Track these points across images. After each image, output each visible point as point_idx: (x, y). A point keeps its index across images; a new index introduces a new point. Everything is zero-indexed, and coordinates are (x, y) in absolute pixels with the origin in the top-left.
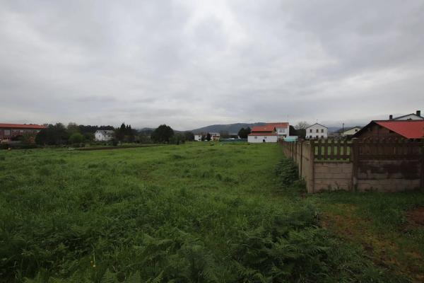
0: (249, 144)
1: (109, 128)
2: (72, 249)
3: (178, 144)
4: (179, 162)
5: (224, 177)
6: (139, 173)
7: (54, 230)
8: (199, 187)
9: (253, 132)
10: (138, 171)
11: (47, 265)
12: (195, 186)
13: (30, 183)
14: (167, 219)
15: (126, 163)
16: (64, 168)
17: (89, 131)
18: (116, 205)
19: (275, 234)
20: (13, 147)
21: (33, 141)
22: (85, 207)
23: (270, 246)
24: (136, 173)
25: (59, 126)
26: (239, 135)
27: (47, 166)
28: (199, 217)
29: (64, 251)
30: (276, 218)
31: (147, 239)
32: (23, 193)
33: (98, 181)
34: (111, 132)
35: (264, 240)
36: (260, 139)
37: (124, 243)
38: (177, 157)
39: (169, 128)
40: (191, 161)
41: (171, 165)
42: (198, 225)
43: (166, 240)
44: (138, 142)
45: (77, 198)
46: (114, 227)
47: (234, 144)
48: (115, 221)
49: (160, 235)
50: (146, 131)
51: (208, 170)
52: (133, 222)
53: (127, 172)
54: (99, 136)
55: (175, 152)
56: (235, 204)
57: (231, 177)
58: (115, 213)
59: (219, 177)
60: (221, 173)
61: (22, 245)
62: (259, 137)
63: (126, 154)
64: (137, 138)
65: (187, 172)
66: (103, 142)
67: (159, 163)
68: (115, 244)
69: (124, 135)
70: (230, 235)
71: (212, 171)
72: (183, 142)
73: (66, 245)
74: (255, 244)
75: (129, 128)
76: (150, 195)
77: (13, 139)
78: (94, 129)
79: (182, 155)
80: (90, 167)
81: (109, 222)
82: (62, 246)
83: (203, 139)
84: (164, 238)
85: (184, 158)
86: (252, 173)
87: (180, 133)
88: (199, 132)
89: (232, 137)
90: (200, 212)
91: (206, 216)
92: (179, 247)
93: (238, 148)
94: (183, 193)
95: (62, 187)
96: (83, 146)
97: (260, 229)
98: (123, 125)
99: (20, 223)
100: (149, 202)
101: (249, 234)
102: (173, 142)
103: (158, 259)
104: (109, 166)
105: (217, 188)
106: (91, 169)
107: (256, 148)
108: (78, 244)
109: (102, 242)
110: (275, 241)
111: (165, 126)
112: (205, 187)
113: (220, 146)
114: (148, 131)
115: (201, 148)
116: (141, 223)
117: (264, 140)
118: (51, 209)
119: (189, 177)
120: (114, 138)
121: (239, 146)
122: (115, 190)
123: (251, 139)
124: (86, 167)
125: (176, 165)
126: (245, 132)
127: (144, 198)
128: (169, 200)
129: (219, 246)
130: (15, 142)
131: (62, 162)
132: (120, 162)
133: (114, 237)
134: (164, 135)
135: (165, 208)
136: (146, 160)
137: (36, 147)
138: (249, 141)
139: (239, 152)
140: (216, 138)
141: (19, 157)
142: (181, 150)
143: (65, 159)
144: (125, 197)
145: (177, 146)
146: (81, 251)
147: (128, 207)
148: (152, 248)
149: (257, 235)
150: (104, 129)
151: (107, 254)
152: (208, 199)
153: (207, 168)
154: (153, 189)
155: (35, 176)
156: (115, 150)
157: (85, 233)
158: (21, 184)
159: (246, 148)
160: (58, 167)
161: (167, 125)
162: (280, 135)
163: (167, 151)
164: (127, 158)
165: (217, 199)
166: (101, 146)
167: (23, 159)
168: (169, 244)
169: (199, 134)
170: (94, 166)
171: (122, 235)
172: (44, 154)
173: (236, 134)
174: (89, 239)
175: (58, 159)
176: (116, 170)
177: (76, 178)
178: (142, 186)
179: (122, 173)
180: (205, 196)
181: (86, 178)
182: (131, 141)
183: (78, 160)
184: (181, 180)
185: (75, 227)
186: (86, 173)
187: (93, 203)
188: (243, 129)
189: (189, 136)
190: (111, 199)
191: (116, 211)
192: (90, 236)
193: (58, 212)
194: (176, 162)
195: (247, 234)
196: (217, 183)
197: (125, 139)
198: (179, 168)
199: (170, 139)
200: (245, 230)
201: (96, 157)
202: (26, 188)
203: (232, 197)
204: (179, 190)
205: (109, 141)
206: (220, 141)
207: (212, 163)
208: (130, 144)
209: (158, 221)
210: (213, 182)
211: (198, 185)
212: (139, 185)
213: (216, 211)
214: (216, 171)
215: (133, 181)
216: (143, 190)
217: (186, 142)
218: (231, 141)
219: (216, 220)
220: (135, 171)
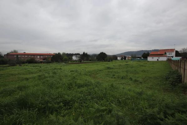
0: (148, 62)
1: (78, 54)
2: (65, 106)
3: (109, 61)
4: (110, 70)
5: (134, 79)
6: (91, 75)
7: (58, 97)
9: (151, 55)
11: (56, 111)
12: (118, 83)
13: (50, 77)
14: (105, 98)
15: (85, 70)
16: (61, 71)
17: (71, 55)
18: (82, 89)
19: (165, 114)
20: (44, 63)
21: (50, 60)
22: (69, 88)
23: (162, 120)
24: (90, 75)
25: (59, 53)
26: (142, 56)
27: (55, 70)
28: (121, 98)
29: (62, 106)
30: (166, 104)
31: (96, 106)
32: (48, 81)
33: (74, 78)
34: (79, 56)
35: (158, 116)
36: (155, 59)
37: (86, 106)
38: (109, 68)
39: (105, 53)
40: (116, 70)
41: (106, 72)
42: (120, 102)
43: (104, 108)
44: (90, 60)
45: (67, 84)
46: (81, 98)
47: (140, 62)
48: (82, 96)
49: (102, 105)
51: (124, 75)
52: (89, 97)
53: (86, 75)
54: (74, 58)
55: (107, 66)
56: (140, 94)
57: (138, 79)
59: (131, 79)
60: (132, 77)
61: (47, 102)
62: (154, 58)
63: (85, 66)
64: (90, 59)
65: (114, 75)
66: (76, 60)
67: (100, 71)
68: (82, 106)
69: (85, 57)
70: (138, 110)
71: (127, 76)
72: (112, 60)
73: (63, 103)
74: (153, 117)
75: (87, 54)
76: (96, 86)
77: (44, 59)
78: (72, 55)
79: (111, 67)
80: (71, 71)
81: (79, 96)
82: (62, 104)
83: (122, 59)
84: (103, 106)
85: (113, 69)
86: (150, 78)
87: (110, 56)
88: (120, 55)
89: (139, 58)
90: (121, 96)
91: (124, 99)
92: (111, 112)
93: (142, 64)
94: (112, 86)
95: (61, 80)
96: (68, 62)
97: (156, 110)
98: (84, 53)
99: (47, 93)
100: (96, 89)
101: (149, 111)
102: (106, 61)
103: (101, 115)
104: (79, 71)
105: (130, 85)
106: (72, 72)
107: (153, 64)
108: (67, 104)
109: (76, 105)
110: (166, 117)
111: (103, 53)
112: (123, 84)
113: (131, 63)
114: (95, 55)
115: (121, 64)
116: (92, 98)
117: (158, 60)
118: (57, 88)
119: (115, 78)
120: (80, 59)
122: (81, 82)
123: (150, 59)
124: (69, 71)
125: (108, 72)
126: (145, 55)
127: (94, 87)
128: (106, 89)
129: (131, 114)
130: (44, 61)
131: (61, 69)
132: (83, 70)
133: (81, 103)
134: (102, 57)
135: (104, 93)
136: (94, 69)
137: (51, 63)
138: (148, 60)
139: (143, 66)
140: (129, 59)
141: (46, 67)
142: (111, 64)
143: (61, 68)
144: (86, 86)
145: (109, 63)
146: (69, 107)
147: (87, 90)
148: (98, 110)
149: (153, 112)
150: (76, 55)
151: (79, 110)
152: (125, 90)
154: (98, 83)
155: (51, 74)
156: (80, 64)
157: (70, 100)
158: (47, 77)
159: (146, 64)
160: (59, 71)
161: (104, 52)
162: (168, 57)
163: (104, 65)
164: (86, 68)
165: (129, 90)
166: (75, 62)
167: (47, 67)
168: (106, 110)
169: (120, 57)
171: (84, 103)
172: (54, 65)
173: (141, 56)
174: (71, 102)
175: (59, 68)
176: (81, 73)
177: (66, 76)
178: (93, 81)
179: (84, 75)
180: (123, 88)
181: (70, 76)
182: (87, 60)
183: (66, 68)
184: (111, 79)
185: (66, 97)
186: (70, 74)
187: (73, 87)
188: (144, 53)
189: (115, 58)
190: (80, 86)
191: (82, 91)
192: (72, 101)
193: (60, 90)
194: (108, 70)
195: (148, 111)
196: (130, 82)
197: (85, 59)
198: (110, 73)
199: (105, 59)
200: (146, 108)
201: (73, 67)
202: (48, 79)
203: (138, 90)
204: (110, 84)
205: (78, 60)
206: (131, 60)
207: (127, 71)
208: (87, 62)
209: (101, 98)
210: (127, 81)
211: (119, 83)
212: (92, 80)
213: (129, 97)
214: (129, 76)
215: (89, 79)
216: (93, 83)
217: (113, 61)
218: (138, 60)
219: (129, 101)
220: (90, 74)
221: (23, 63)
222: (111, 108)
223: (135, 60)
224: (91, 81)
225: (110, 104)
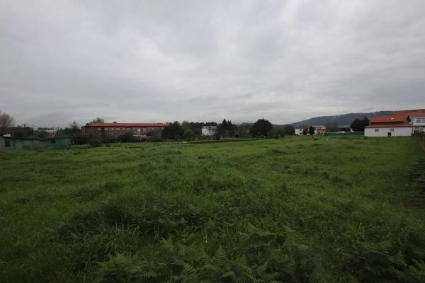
0: (366, 138)
1: (214, 124)
2: (189, 224)
3: (277, 138)
4: (279, 157)
5: (332, 175)
8: (301, 185)
9: (372, 124)
10: (238, 163)
11: (174, 233)
12: (296, 182)
13: (160, 168)
15: (227, 155)
16: (181, 158)
17: (198, 126)
18: (222, 193)
19: (409, 257)
20: (148, 141)
21: (160, 136)
22: (197, 191)
23: (401, 268)
24: (237, 165)
26: (351, 127)
27: (170, 156)
28: (303, 216)
30: (411, 234)
31: (252, 228)
33: (206, 170)
34: (214, 127)
35: (391, 259)
36: (383, 132)
37: (230, 228)
38: (276, 152)
39: (267, 122)
40: (291, 157)
41: (270, 160)
42: (301, 224)
43: (267, 233)
44: (238, 136)
45: (192, 183)
46: (220, 212)
47: (346, 138)
49: (262, 227)
50: (245, 126)
52: (237, 210)
53: (229, 165)
54: (205, 131)
55: (273, 147)
56: (348, 208)
57: (342, 177)
58: (221, 199)
59: (326, 176)
60: (328, 172)
61: (157, 215)
62: (381, 130)
63: (228, 148)
64: (237, 133)
66: (208, 136)
67: (258, 157)
68: (222, 227)
69: (226, 130)
70: (341, 242)
71: (316, 168)
72: (283, 136)
73: (186, 219)
74: (377, 260)
75: (230, 123)
76: (251, 188)
77: (148, 135)
78: (200, 126)
79: (281, 150)
81: (217, 207)
83: (304, 133)
84: (265, 230)
85: (284, 153)
86: (371, 174)
87: (278, 127)
88: (300, 125)
89: (343, 129)
90: (303, 210)
91: (310, 217)
92: (281, 244)
93: (350, 143)
94: (284, 188)
95: (180, 174)
96: (193, 140)
97: (386, 244)
98: (225, 121)
100: (251, 194)
101: (370, 247)
102: (271, 137)
103: (262, 249)
105: (323, 188)
107: (378, 143)
109: (211, 223)
110: (410, 263)
111: (263, 120)
112: (308, 185)
113: (325, 141)
114: (246, 126)
115: (303, 143)
116: (243, 213)
117: (389, 134)
118: (174, 189)
119: (289, 172)
120: (217, 133)
121: (352, 142)
122: (221, 180)
123: (369, 132)
124: (196, 157)
125: (276, 160)
126: (360, 123)
128: (270, 195)
130: (149, 137)
131: (179, 153)
132: (223, 154)
133: (221, 221)
134: (262, 129)
135: (267, 202)
136: (246, 154)
137: (161, 141)
138: (366, 135)
139: (353, 148)
140: (321, 132)
141: (152, 148)
142: (281, 144)
143: (181, 151)
144: (229, 187)
145: (276, 141)
146: (196, 228)
148: (255, 238)
149: (381, 250)
150: (209, 125)
151: (216, 234)
153: (311, 165)
154: (254, 181)
155: (162, 163)
158: (155, 169)
159: (361, 143)
160: (177, 157)
161: (266, 119)
162: (416, 127)
163: (265, 145)
164: (229, 151)
165: (323, 200)
166: (206, 140)
168: (271, 237)
169: (300, 128)
170: (203, 158)
171: (227, 220)
172: (167, 146)
173: (349, 127)
174: (201, 218)
175: (177, 150)
178: (243, 178)
179: (225, 165)
180: (308, 195)
182: (231, 135)
183: (189, 151)
186: (197, 163)
188: (357, 121)
189: (288, 130)
190: (217, 187)
192: (202, 216)
193: (179, 193)
194: (275, 156)
195: (366, 245)
196: (323, 182)
198: (278, 162)
199: (268, 133)
200: (361, 240)
201: (203, 149)
202: (158, 171)
203: (342, 200)
204: (279, 185)
205: (213, 136)
206: (326, 135)
207: (316, 160)
208: (231, 139)
209: (260, 213)
210: (318, 181)
211: (300, 183)
212: (241, 177)
213: (322, 213)
214: (322, 169)
215: (235, 173)
216: (245, 181)
217: (285, 137)
218: (340, 134)
219: (323, 222)
220: (236, 163)
221: (113, 141)
222: (281, 234)
223: (335, 134)
224: (240, 179)
225: (279, 225)
